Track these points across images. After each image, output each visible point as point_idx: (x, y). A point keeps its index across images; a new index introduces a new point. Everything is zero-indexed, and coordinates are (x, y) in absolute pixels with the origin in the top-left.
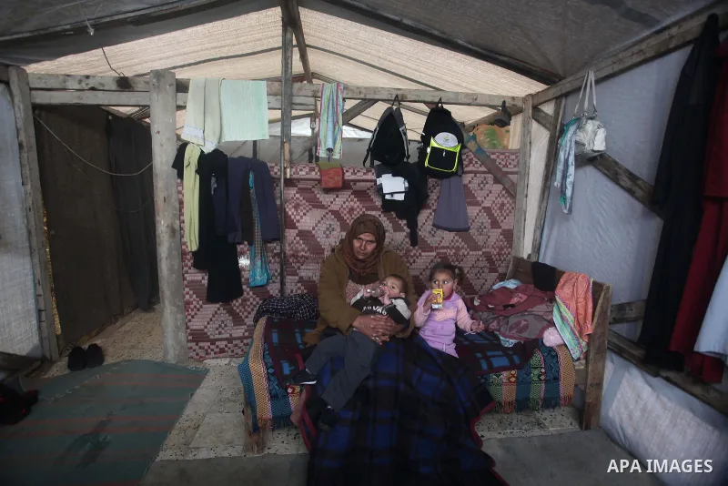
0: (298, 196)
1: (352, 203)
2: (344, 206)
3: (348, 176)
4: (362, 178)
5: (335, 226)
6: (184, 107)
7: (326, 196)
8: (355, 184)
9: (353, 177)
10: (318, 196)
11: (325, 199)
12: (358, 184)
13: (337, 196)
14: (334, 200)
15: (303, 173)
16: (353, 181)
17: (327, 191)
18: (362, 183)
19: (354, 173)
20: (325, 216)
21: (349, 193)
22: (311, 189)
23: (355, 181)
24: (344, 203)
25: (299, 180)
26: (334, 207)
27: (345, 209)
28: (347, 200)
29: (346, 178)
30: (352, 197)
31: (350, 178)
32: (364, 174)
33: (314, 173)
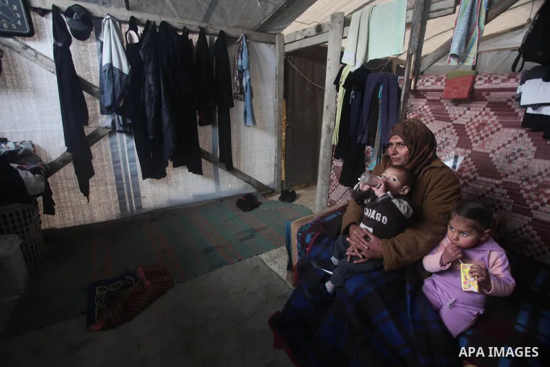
0: (426, 107)
1: (486, 118)
2: (475, 120)
3: (479, 85)
4: (498, 86)
5: (451, 141)
6: (346, 37)
7: (456, 108)
8: (488, 95)
9: (486, 86)
10: (447, 108)
11: (453, 111)
12: (492, 94)
13: (469, 109)
14: (465, 113)
15: (429, 84)
16: (484, 90)
17: (457, 102)
18: (498, 93)
19: (489, 81)
20: (444, 129)
21: (484, 106)
22: (439, 101)
23: (489, 91)
24: (476, 116)
25: (426, 91)
26: (461, 121)
27: (474, 123)
28: (480, 114)
29: (476, 87)
30: (488, 110)
31: (482, 87)
32: (503, 81)
33: (439, 83)
